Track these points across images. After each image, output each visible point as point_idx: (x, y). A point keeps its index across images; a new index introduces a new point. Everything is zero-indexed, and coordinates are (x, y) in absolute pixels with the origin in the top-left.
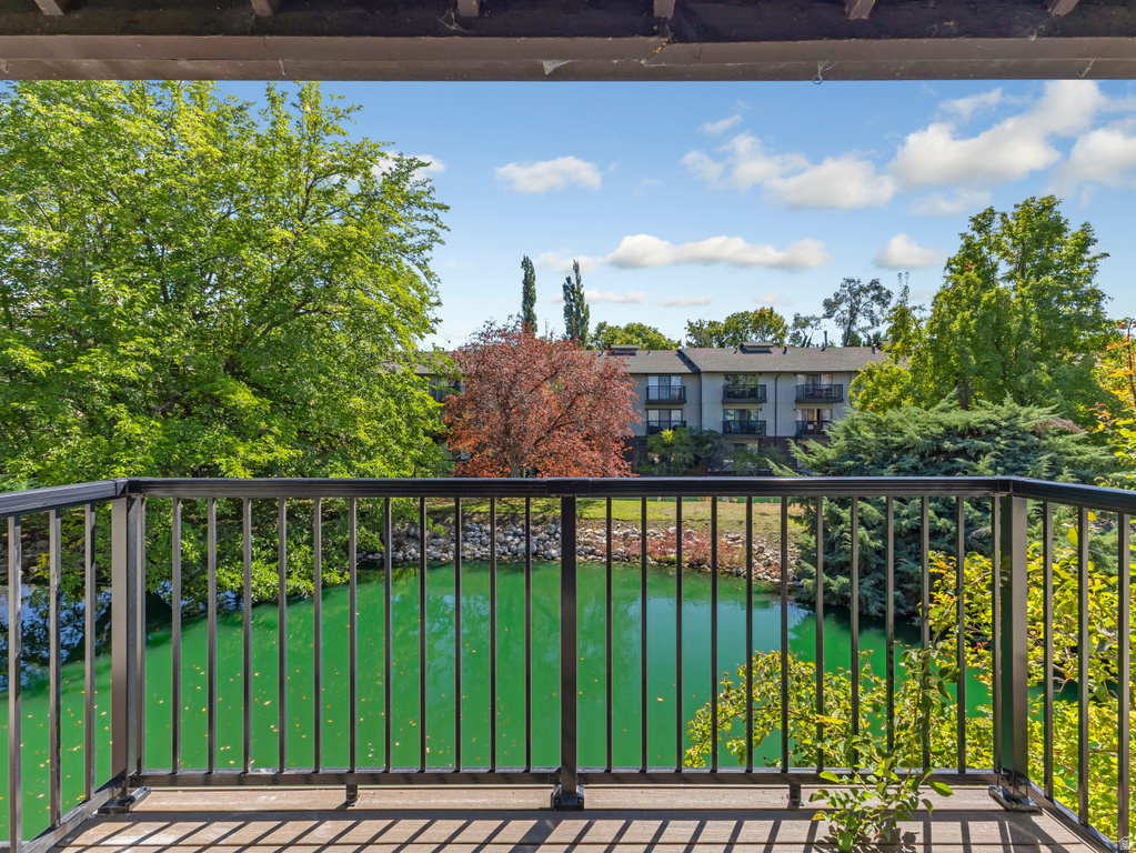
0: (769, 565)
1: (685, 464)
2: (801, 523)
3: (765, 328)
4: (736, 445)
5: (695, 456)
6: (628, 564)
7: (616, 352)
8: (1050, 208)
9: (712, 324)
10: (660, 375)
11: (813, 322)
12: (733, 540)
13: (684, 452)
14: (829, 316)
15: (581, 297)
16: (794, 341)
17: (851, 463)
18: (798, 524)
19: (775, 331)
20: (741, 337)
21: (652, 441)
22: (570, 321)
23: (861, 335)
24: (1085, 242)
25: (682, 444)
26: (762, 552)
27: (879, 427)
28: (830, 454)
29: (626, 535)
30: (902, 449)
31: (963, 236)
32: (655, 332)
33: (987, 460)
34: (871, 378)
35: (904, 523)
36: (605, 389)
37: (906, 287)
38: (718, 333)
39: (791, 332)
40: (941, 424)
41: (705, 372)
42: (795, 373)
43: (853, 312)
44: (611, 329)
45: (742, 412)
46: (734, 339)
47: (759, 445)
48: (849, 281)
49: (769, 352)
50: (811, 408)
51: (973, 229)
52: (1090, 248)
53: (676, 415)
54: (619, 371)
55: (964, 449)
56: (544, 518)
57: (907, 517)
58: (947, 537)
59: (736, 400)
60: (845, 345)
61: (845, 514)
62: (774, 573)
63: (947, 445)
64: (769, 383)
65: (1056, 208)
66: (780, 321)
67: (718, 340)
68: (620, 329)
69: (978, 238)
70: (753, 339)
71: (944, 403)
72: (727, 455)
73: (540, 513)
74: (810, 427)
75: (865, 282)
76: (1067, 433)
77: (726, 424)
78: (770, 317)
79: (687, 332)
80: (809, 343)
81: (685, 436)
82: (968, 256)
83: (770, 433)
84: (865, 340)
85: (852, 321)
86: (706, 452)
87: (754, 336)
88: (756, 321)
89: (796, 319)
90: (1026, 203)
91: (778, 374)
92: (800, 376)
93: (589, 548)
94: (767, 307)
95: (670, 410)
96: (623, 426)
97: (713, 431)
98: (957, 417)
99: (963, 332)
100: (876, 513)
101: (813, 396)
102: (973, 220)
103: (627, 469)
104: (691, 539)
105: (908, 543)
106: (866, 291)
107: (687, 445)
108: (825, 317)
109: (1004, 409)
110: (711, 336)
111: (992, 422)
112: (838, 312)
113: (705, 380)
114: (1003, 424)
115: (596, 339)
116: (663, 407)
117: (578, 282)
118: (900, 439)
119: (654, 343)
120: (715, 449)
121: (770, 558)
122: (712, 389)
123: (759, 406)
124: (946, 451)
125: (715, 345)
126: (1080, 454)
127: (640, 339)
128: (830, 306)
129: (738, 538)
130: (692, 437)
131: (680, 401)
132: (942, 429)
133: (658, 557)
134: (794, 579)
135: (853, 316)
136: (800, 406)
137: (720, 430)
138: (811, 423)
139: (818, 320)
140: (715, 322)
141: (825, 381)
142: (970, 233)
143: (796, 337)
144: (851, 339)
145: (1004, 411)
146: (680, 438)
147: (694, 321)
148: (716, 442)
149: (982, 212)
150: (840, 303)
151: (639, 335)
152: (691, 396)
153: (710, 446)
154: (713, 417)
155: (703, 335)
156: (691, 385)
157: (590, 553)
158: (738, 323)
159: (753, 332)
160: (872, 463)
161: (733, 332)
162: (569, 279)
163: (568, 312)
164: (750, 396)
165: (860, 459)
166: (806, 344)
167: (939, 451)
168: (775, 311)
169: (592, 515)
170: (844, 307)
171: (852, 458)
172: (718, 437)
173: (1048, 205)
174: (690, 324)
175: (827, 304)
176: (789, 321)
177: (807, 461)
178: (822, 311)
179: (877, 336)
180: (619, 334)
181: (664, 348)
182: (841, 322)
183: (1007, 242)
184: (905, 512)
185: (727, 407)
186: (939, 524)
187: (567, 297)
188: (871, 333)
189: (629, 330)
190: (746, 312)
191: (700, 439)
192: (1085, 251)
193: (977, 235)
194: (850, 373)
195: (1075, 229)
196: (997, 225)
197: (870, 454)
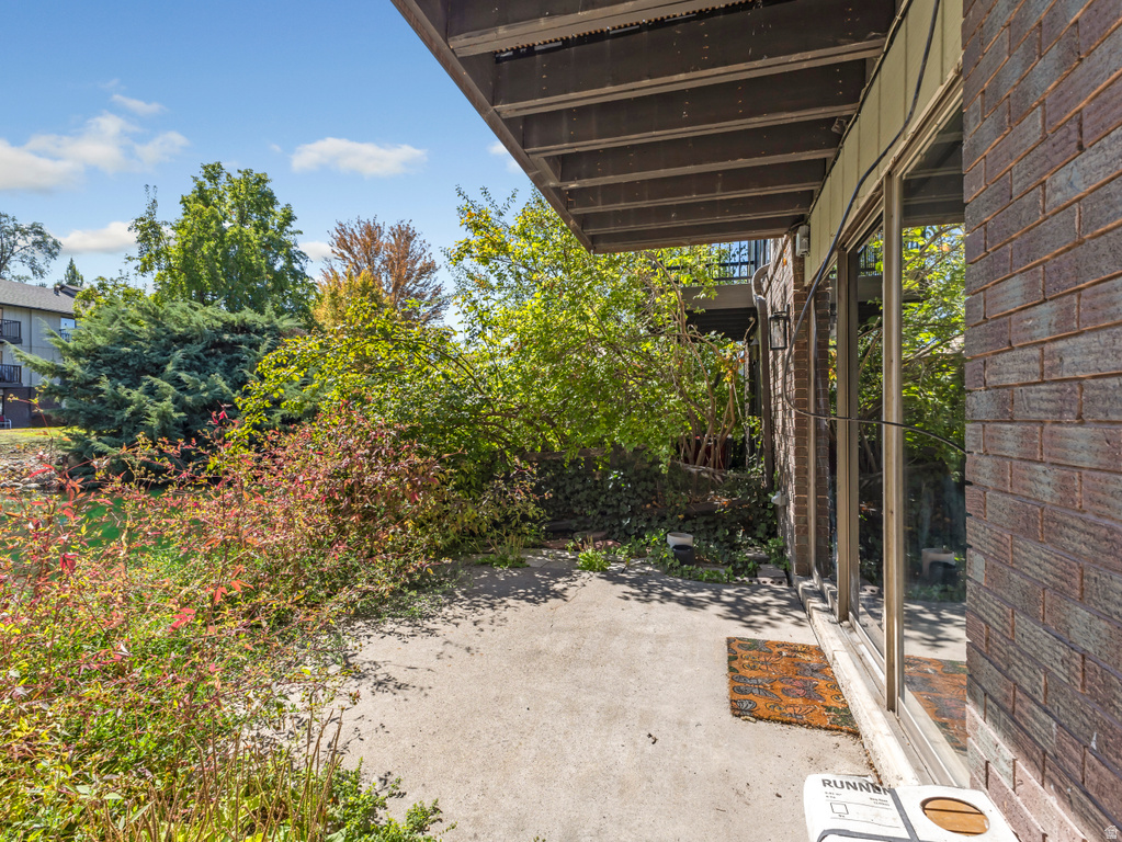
8: (265, 183)
24: (289, 218)
31: (195, 179)
37: (155, 201)
40: (218, 320)
51: (205, 177)
52: (292, 223)
55: (240, 342)
63: (227, 336)
65: (268, 184)
69: (208, 185)
75: (23, 223)
82: (200, 198)
90: (246, 172)
102: (205, 168)
106: (24, 232)
109: (264, 316)
111: (258, 323)
114: (267, 326)
124: (226, 342)
142: (202, 179)
145: (264, 318)
149: (212, 163)
167: (220, 342)
173: (261, 181)
192: (289, 224)
193: (207, 183)
194: (30, 310)
195: (283, 205)
196: (223, 178)
197: (149, 343)
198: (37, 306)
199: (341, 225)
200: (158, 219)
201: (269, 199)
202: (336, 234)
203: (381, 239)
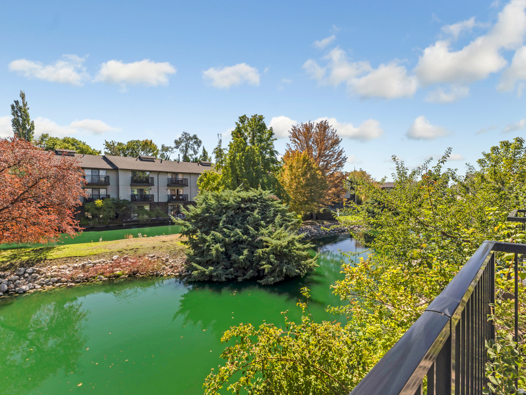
0: (172, 267)
1: (110, 218)
2: (187, 244)
3: (148, 150)
4: (138, 207)
5: (116, 214)
6: (88, 283)
7: (59, 153)
8: (262, 120)
9: (120, 144)
10: (92, 169)
11: (170, 149)
12: (152, 257)
13: (110, 212)
14: (177, 147)
15: (27, 116)
16: (162, 157)
17: (208, 214)
18: (186, 245)
19: (153, 151)
20: (136, 152)
21: (88, 206)
22: (18, 129)
23: (190, 157)
24: (271, 134)
25: (108, 207)
26: (167, 261)
27: (217, 198)
28: (199, 211)
29: (84, 266)
30: (227, 208)
31: (237, 123)
32: (84, 144)
33: (257, 211)
34: (206, 177)
35: (232, 239)
36: (64, 176)
37: (221, 140)
38: (123, 149)
39: (160, 153)
40: (239, 197)
41: (120, 169)
42: (167, 172)
43: (187, 147)
44: (51, 138)
45: (142, 190)
46: (132, 153)
47: (150, 207)
48: (186, 134)
49: (154, 161)
50: (174, 188)
52: (273, 136)
53: (103, 192)
54: (74, 165)
55: (248, 207)
56: (12, 265)
57: (233, 236)
58: (246, 243)
59: (137, 184)
60: (184, 161)
61: (208, 238)
62: (176, 271)
63: (243, 205)
64: (155, 176)
65: (263, 120)
66: (155, 147)
67: (123, 152)
68: (59, 140)
70: (142, 154)
71: (238, 189)
72: (134, 212)
73: (8, 261)
74: (174, 197)
75: (192, 135)
76: (275, 200)
77: (133, 196)
78: (150, 145)
79: (104, 146)
80: (169, 159)
81: (110, 202)
82: (238, 131)
83: (156, 200)
84: (192, 160)
85: (186, 152)
86: (123, 211)
87: (142, 153)
88: (144, 146)
89: (163, 147)
90: (255, 116)
91: (159, 172)
92: (169, 174)
93: (56, 279)
94: (149, 139)
95: (99, 189)
96: (75, 199)
97: (126, 200)
98: (244, 194)
99: (240, 161)
100: (221, 236)
101: (175, 183)
102: (240, 118)
103: (77, 225)
104: (128, 260)
105: (233, 247)
106: (192, 139)
107: (111, 208)
108: (175, 148)
109: (258, 191)
110: (119, 150)
111: (255, 196)
112: (180, 147)
113: (120, 173)
114: (259, 197)
115: (40, 144)
116: (95, 187)
117: (25, 105)
118: (226, 204)
119: (84, 151)
120: (127, 209)
121: (172, 263)
122: (125, 179)
123: (150, 187)
124: (242, 208)
125: (122, 155)
126: (279, 207)
127: (74, 147)
128: (178, 143)
129: (154, 256)
130: (114, 203)
131: (106, 183)
132: (240, 199)
133: (108, 275)
134: (185, 272)
135: (187, 149)
136: (169, 188)
137: (129, 199)
138: (175, 195)
139: (172, 149)
140: (121, 143)
141: (180, 177)
142: (239, 123)
143: (162, 155)
144: (186, 159)
145: (258, 192)
146: (107, 204)
147: (109, 141)
148: (129, 206)
149: (242, 116)
150: (181, 143)
151: (73, 145)
152: (112, 181)
153: (125, 208)
154: (126, 193)
155: (115, 149)
156: (112, 175)
157: (57, 282)
158: (134, 145)
159: (142, 151)
160: (216, 214)
161: (132, 149)
162: (17, 102)
163: (15, 123)
164: (144, 182)
165: (211, 213)
166: (168, 159)
167: (240, 208)
168: (153, 142)
169: (55, 257)
170: (183, 144)
171: (207, 213)
172: (129, 203)
173: (261, 118)
174: (107, 143)
175: (176, 142)
176: (160, 148)
177: (188, 215)
178: (173, 145)
179: (196, 158)
180: (58, 142)
181: (91, 154)
182: (182, 151)
183: (249, 129)
184: (232, 234)
185: (133, 187)
186: (244, 238)
187: (14, 113)
188: (194, 157)
189: (65, 141)
190: (138, 140)
191: (118, 204)
192: (271, 137)
193: (241, 124)
194: (190, 174)
195: (269, 129)
196: (246, 122)
197: (215, 211)
198: (192, 172)
199: (294, 127)
200: (222, 148)
201: (263, 127)
202: (292, 131)
203: (312, 131)
